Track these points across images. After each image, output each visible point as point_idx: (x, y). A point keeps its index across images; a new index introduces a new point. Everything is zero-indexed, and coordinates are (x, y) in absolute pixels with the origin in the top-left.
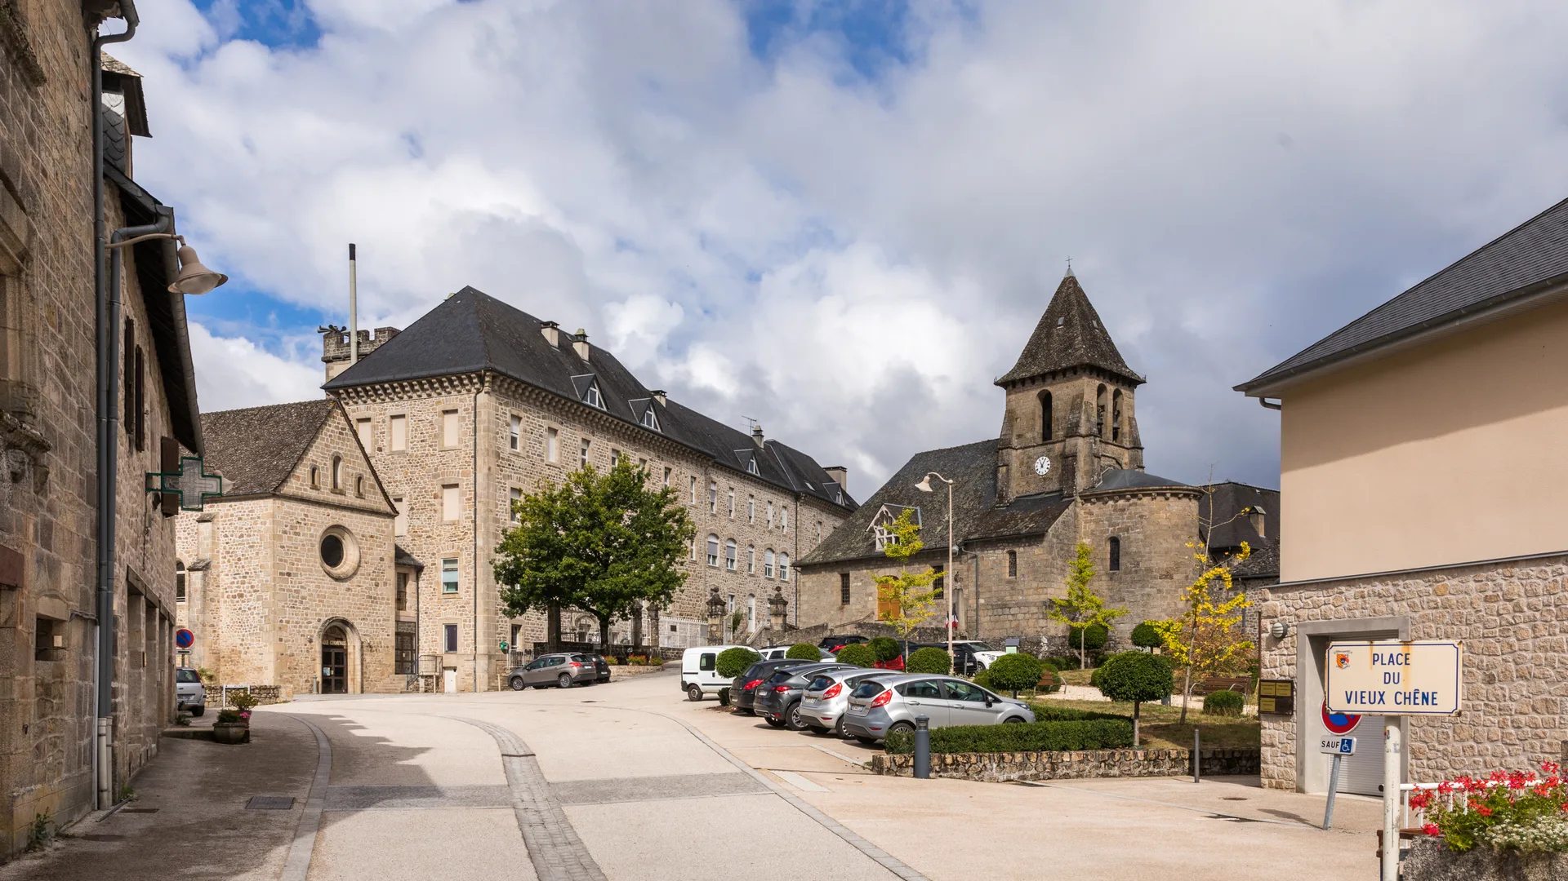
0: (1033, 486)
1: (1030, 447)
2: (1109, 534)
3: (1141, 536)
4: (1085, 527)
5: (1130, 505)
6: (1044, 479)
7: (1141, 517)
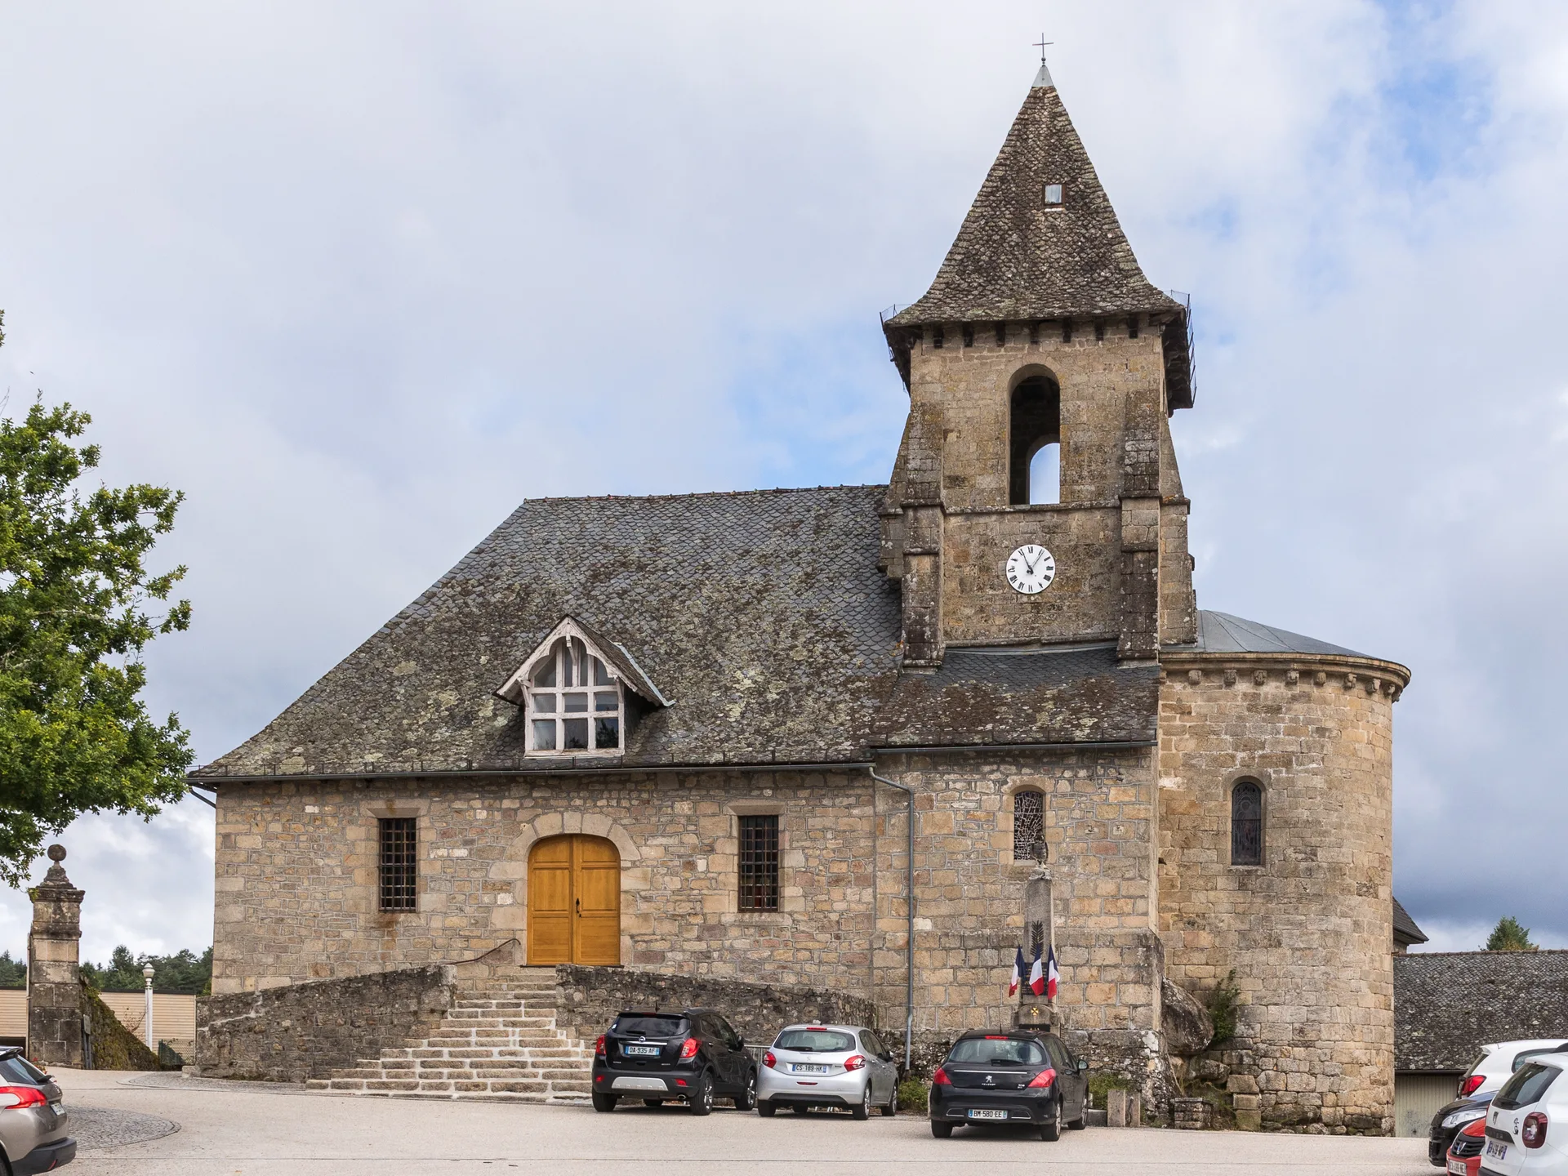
0: (999, 621)
1: (989, 513)
2: (1236, 769)
3: (1318, 782)
4: (1167, 746)
5: (1294, 698)
6: (1036, 606)
7: (1321, 731)
